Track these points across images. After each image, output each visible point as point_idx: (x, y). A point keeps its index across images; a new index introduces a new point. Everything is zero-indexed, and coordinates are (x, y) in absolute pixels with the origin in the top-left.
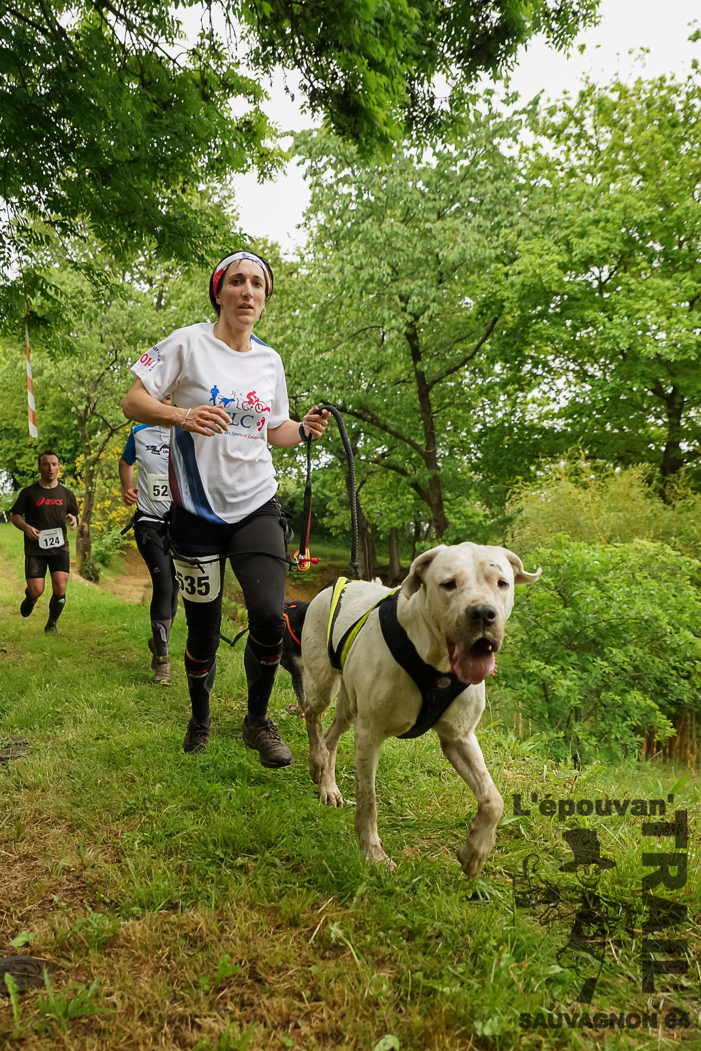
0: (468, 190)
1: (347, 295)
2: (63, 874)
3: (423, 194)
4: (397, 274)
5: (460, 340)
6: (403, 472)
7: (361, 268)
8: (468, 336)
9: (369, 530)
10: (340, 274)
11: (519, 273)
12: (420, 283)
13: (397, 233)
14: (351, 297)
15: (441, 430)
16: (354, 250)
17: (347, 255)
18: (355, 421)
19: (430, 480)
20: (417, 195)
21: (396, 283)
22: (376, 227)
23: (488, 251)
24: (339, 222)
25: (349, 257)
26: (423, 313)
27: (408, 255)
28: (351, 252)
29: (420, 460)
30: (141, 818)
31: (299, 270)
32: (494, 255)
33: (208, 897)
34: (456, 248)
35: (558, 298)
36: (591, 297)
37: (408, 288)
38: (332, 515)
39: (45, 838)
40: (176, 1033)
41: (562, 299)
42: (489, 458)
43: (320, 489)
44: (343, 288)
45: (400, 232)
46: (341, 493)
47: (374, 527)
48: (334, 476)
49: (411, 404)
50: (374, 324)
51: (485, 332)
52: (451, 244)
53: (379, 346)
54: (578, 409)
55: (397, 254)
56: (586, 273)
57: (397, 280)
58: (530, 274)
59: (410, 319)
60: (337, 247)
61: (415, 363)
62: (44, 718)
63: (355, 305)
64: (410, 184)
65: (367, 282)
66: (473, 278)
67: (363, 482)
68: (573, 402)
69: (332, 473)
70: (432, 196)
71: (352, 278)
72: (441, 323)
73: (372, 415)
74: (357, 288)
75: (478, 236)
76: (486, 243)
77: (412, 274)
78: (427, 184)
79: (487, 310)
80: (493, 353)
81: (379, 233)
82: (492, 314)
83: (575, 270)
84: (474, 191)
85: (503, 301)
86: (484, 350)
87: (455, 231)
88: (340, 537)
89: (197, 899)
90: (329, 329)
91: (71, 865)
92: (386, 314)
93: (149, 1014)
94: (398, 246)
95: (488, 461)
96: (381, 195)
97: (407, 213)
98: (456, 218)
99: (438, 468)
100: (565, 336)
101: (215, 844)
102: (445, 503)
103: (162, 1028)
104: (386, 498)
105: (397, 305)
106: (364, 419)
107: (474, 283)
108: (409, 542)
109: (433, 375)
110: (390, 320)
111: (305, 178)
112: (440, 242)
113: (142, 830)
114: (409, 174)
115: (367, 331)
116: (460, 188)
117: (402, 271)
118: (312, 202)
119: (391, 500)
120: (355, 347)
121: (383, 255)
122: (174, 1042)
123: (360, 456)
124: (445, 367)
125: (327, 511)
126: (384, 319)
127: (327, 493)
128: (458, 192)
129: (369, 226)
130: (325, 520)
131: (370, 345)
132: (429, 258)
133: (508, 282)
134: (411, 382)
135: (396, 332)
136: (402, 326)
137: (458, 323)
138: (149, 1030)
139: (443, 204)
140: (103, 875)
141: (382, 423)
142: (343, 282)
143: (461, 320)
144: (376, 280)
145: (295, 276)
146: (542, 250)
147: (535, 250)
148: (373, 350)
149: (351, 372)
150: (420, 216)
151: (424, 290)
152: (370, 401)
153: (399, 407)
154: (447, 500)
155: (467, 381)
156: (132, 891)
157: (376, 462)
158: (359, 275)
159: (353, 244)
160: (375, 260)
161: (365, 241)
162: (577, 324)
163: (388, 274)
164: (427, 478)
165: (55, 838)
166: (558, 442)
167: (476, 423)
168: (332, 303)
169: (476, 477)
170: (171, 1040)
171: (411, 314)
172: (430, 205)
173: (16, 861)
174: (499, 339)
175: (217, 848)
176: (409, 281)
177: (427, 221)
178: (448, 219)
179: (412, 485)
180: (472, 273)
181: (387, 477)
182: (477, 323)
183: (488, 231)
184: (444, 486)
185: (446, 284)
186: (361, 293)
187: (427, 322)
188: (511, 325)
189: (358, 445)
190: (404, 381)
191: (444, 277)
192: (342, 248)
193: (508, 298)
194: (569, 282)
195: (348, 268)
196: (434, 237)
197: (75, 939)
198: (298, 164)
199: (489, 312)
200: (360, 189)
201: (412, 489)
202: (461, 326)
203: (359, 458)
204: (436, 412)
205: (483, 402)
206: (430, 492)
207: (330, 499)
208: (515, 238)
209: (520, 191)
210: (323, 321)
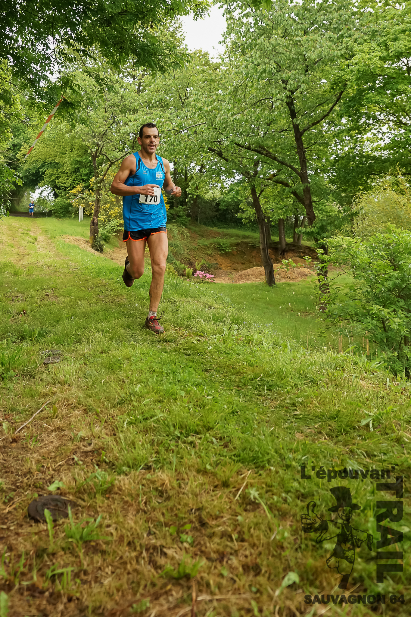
0: (322, 17)
1: (249, 81)
2: (81, 441)
3: (295, 21)
4: (280, 67)
5: (319, 105)
6: (287, 185)
7: (258, 65)
8: (325, 102)
9: (266, 221)
10: (246, 69)
11: (356, 64)
12: (294, 72)
13: (279, 44)
14: (252, 82)
15: (309, 159)
16: (254, 55)
17: (250, 58)
18: (256, 155)
19: (303, 189)
20: (291, 22)
21: (280, 73)
22: (266, 41)
23: (336, 52)
24: (244, 39)
25: (251, 59)
26: (297, 90)
27: (286, 56)
28: (252, 56)
29: (297, 177)
30: (128, 407)
31: (221, 67)
32: (339, 54)
33: (171, 462)
34: (316, 51)
35: (381, 78)
36: (402, 76)
37: (287, 76)
38: (243, 211)
39: (70, 417)
40: (150, 558)
41: (384, 78)
42: (341, 175)
43: (235, 195)
44: (247, 77)
45: (281, 43)
46: (248, 197)
47: (269, 218)
48: (244, 188)
49: (290, 144)
50: (267, 97)
51: (336, 99)
52: (313, 49)
53: (270, 110)
54: (397, 144)
55: (280, 56)
56: (398, 62)
57: (280, 71)
58: (362, 65)
59: (289, 93)
60: (243, 53)
61: (293, 119)
62: (70, 338)
63: (255, 86)
64: (287, 15)
65: (262, 73)
66: (327, 68)
67: (262, 191)
68: (393, 141)
69: (242, 186)
70: (300, 22)
71: (252, 71)
72: (308, 95)
73: (267, 151)
74: (255, 76)
75: (329, 44)
76: (334, 47)
77: (289, 67)
78: (297, 15)
79: (337, 86)
80: (341, 112)
81: (268, 45)
82: (340, 89)
83: (391, 60)
84: (326, 17)
85: (347, 81)
86: (335, 110)
87: (315, 41)
88: (248, 225)
89: (163, 463)
90: (239, 101)
91: (85, 436)
92: (274, 91)
93: (133, 542)
94: (280, 51)
95: (340, 177)
96: (269, 22)
97: (285, 32)
98: (315, 33)
99: (309, 183)
100: (386, 100)
101: (174, 426)
102: (314, 204)
103: (142, 553)
104: (276, 201)
105: (280, 85)
106: (262, 154)
107: (328, 71)
108: (291, 227)
109: (304, 126)
110: (277, 95)
111: (223, 15)
112: (306, 48)
113: (128, 415)
114: (285, 9)
115: (263, 101)
116: (317, 16)
117: (283, 65)
118: (228, 28)
119: (279, 202)
120: (255, 111)
121: (271, 57)
122: (149, 564)
123: (259, 176)
124: (311, 121)
125: (240, 209)
126: (273, 94)
127: (240, 198)
128: (316, 18)
129: (262, 41)
130: (239, 215)
131: (264, 109)
132: (300, 57)
133: (349, 70)
134: (290, 131)
135: (280, 102)
136: (284, 98)
137: (319, 94)
138: (134, 554)
139: (307, 26)
140: (105, 443)
141: (273, 156)
142: (247, 74)
143: (320, 93)
144: (267, 72)
145: (218, 70)
146: (370, 49)
147: (365, 50)
148: (266, 112)
149: (253, 126)
150: (293, 33)
151: (297, 76)
152: (265, 143)
153: (283, 145)
154: (315, 202)
155: (325, 128)
156: (122, 455)
157: (270, 179)
158: (257, 69)
159: (253, 51)
160: (266, 60)
161: (260, 49)
162: (394, 93)
163: (275, 68)
164: (301, 188)
165: (76, 417)
166: (384, 165)
167: (332, 154)
168: (241, 85)
169: (332, 187)
170: (148, 562)
171: (289, 90)
172: (299, 26)
173: (52, 431)
174: (344, 103)
175: (175, 429)
176: (288, 71)
177: (297, 35)
178: (311, 34)
179: (292, 193)
180: (326, 65)
181: (277, 188)
182: (330, 94)
183: (335, 40)
184: (312, 193)
185: (310, 72)
186: (258, 79)
187: (299, 95)
188: (352, 95)
189: (258, 169)
190: (286, 130)
191: (309, 68)
192: (246, 54)
193: (349, 80)
194: (387, 68)
195: (251, 66)
196: (302, 45)
197: (88, 486)
198: (219, 8)
199: (338, 88)
200: (256, 20)
201: (292, 195)
202: (320, 96)
203: (259, 177)
204: (306, 148)
205: (335, 141)
206: (304, 197)
207: (241, 201)
208: (353, 43)
209: (355, 15)
210: (236, 96)
